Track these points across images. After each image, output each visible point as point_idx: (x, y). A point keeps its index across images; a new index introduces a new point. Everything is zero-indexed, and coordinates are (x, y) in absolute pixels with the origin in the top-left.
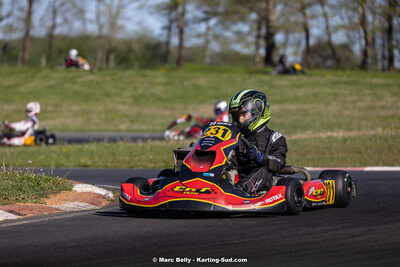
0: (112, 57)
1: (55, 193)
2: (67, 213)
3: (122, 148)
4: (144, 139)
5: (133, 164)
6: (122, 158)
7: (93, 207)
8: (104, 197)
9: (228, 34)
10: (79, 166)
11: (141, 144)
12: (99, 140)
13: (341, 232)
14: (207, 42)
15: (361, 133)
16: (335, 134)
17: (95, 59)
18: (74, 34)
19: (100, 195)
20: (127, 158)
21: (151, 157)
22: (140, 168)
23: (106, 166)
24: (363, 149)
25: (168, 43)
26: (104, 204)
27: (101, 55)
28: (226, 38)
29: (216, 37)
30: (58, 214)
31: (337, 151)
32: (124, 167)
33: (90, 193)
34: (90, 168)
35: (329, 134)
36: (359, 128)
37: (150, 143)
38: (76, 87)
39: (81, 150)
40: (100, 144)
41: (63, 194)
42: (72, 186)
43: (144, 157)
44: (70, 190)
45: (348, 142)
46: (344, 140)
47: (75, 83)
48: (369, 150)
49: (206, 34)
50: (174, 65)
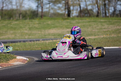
0: (21, 16)
1: (11, 59)
2: (16, 65)
3: (27, 44)
4: (34, 41)
5: (32, 49)
6: (28, 47)
7: (23, 63)
8: (26, 60)
9: (56, 7)
10: (15, 50)
11: (33, 42)
12: (20, 42)
13: (99, 69)
14: (50, 10)
15: (99, 37)
16: (91, 37)
17: (16, 16)
18: (9, 9)
19: (25, 60)
20: (29, 47)
21: (37, 46)
22: (34, 50)
23: (23, 50)
24: (100, 42)
25: (38, 11)
26: (26, 62)
27: (17, 15)
28: (55, 9)
29: (52, 9)
30: (13, 66)
31: (93, 43)
32: (29, 50)
33: (22, 59)
34: (18, 51)
35: (90, 37)
36: (98, 35)
37: (36, 42)
38: (12, 26)
39: (15, 45)
40: (21, 43)
41: (14, 60)
42: (16, 57)
43: (34, 47)
44: (16, 58)
45: (96, 40)
46: (94, 39)
47: (11, 24)
48: (102, 42)
49: (49, 8)
50: (40, 18)
